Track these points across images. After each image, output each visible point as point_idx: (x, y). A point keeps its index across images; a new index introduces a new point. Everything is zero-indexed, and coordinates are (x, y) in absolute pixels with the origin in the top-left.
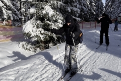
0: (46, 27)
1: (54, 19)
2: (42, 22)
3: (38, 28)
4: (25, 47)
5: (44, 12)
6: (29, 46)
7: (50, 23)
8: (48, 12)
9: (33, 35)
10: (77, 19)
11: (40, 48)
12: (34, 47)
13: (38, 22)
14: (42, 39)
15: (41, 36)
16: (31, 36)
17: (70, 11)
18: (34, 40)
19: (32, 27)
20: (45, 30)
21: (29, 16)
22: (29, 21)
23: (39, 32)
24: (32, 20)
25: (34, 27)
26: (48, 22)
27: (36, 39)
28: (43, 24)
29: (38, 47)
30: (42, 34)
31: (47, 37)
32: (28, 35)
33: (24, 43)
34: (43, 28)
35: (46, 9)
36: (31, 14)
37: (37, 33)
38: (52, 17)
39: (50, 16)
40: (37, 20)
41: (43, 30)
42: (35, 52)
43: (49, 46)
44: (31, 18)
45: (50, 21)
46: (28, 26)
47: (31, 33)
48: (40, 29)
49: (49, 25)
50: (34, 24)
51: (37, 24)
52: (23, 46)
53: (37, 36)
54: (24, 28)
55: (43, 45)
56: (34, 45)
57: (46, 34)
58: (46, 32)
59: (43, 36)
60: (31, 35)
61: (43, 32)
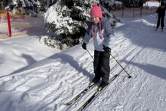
0: (76, 15)
1: (86, 2)
2: (70, 7)
3: (64, 15)
4: (49, 42)
6: (53, 42)
7: (81, 8)
9: (58, 26)
10: (117, 2)
11: (68, 45)
12: (59, 42)
13: (65, 8)
14: (71, 31)
15: (68, 27)
16: (56, 27)
18: (59, 32)
19: (56, 15)
20: (73, 19)
22: (52, 7)
23: (66, 22)
24: (56, 5)
25: (59, 14)
26: (78, 7)
27: (63, 31)
28: (71, 10)
29: (65, 43)
30: (70, 25)
31: (77, 29)
32: (52, 26)
33: (46, 37)
34: (71, 17)
37: (64, 23)
40: (62, 5)
41: (71, 19)
42: (61, 49)
43: (78, 42)
44: (54, 3)
45: (81, 6)
46: (51, 14)
47: (56, 23)
48: (67, 18)
49: (79, 11)
50: (59, 10)
51: (62, 10)
52: (45, 41)
53: (63, 28)
54: (45, 17)
55: (71, 40)
56: (60, 40)
57: (76, 25)
58: (75, 21)
59: (71, 27)
60: (55, 25)
61: (71, 21)
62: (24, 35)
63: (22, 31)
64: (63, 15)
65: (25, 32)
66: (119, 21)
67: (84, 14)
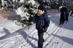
0: (30, 12)
1: (35, 7)
2: (28, 9)
4: (17, 24)
5: (29, 2)
6: (19, 23)
7: (33, 9)
8: (31, 2)
9: (22, 16)
10: (48, 7)
11: (26, 25)
13: (25, 8)
14: (28, 19)
15: (27, 17)
16: (21, 17)
17: (44, 2)
18: (22, 19)
19: (21, 12)
20: (29, 13)
21: (20, 5)
22: (19, 8)
23: (26, 15)
24: (21, 7)
25: (23, 11)
26: (31, 9)
27: (24, 19)
28: (28, 10)
29: (25, 24)
30: (27, 16)
32: (19, 16)
33: (16, 21)
34: (28, 12)
35: (30, 1)
36: (21, 4)
37: (25, 15)
38: (34, 5)
39: (33, 5)
40: (24, 7)
41: (28, 13)
42: (23, 26)
43: (31, 23)
44: (21, 6)
45: (33, 8)
46: (19, 11)
47: (21, 15)
48: (26, 13)
49: (32, 10)
50: (23, 10)
51: (24, 10)
52: (16, 23)
53: (24, 17)
54: (16, 12)
55: (28, 22)
56: (22, 22)
59: (28, 17)
60: (21, 16)
61: (28, 14)
62: (6, 19)
63: (5, 17)
64: (25, 12)
65: (7, 18)
66: (49, 15)
67: (34, 12)
